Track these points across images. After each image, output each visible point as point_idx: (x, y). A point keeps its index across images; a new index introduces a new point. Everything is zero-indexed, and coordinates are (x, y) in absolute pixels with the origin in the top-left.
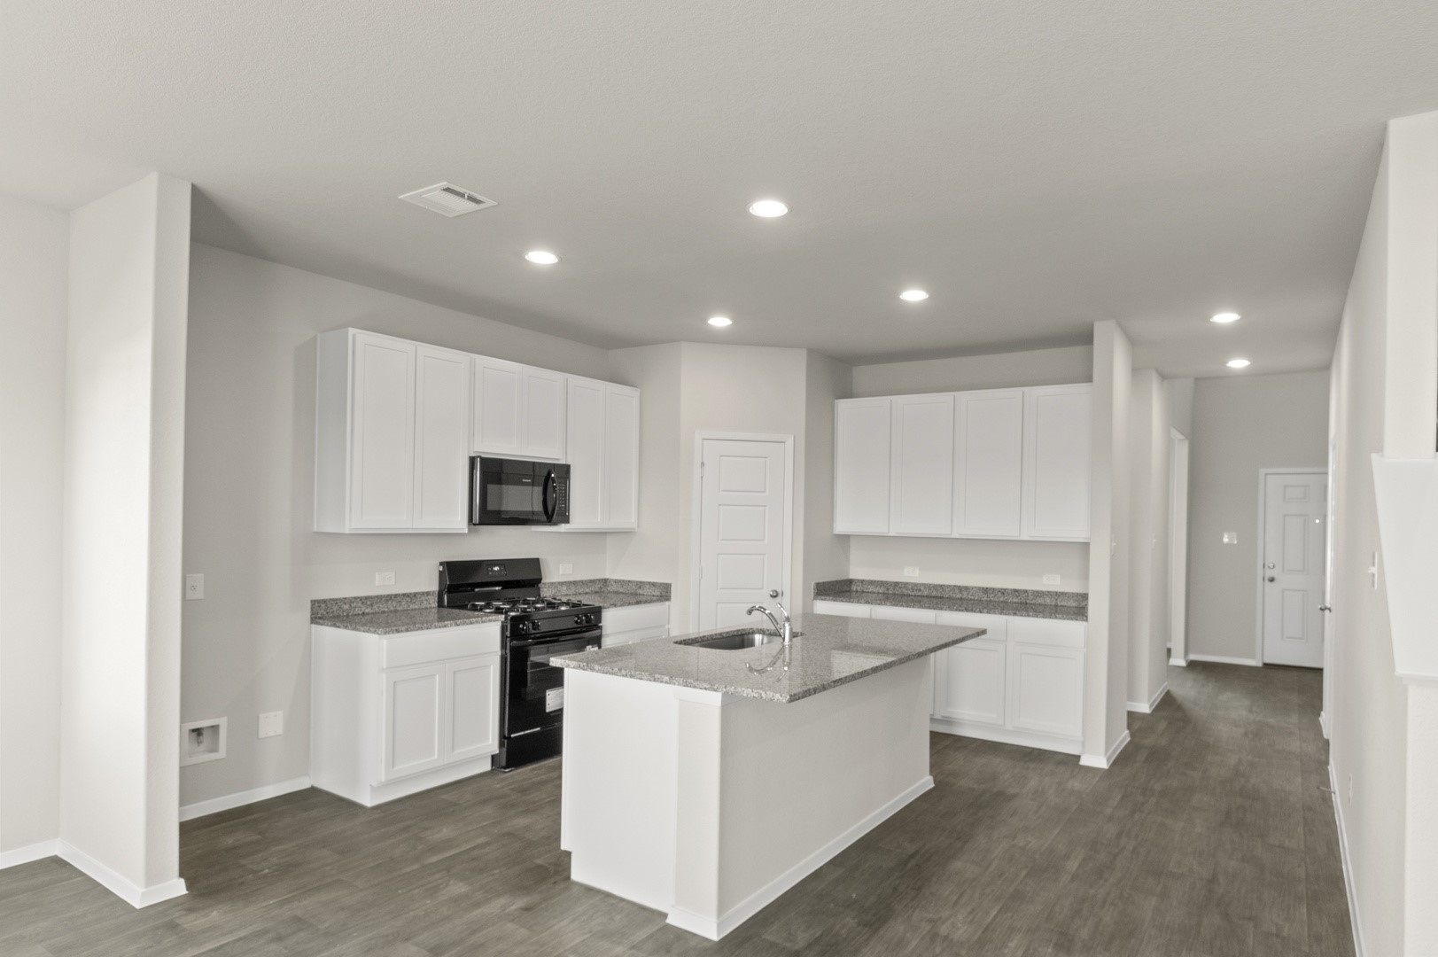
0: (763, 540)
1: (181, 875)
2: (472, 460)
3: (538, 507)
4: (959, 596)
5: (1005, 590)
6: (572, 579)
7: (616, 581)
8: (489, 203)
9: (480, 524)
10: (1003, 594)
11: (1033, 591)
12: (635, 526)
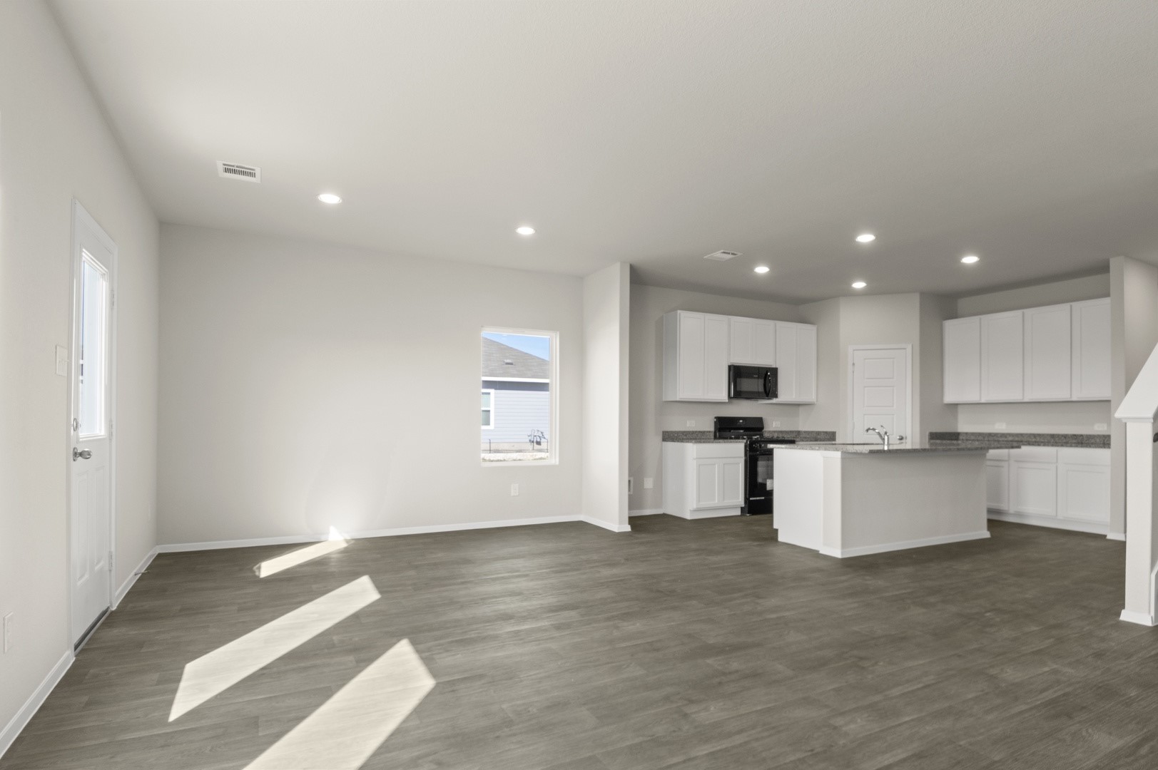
0: (893, 406)
1: (629, 524)
2: (730, 367)
3: (761, 389)
4: (1034, 440)
5: (1066, 435)
6: (780, 430)
7: (805, 432)
8: (739, 254)
9: (733, 398)
10: (1065, 437)
11: (1087, 435)
12: (815, 401)
